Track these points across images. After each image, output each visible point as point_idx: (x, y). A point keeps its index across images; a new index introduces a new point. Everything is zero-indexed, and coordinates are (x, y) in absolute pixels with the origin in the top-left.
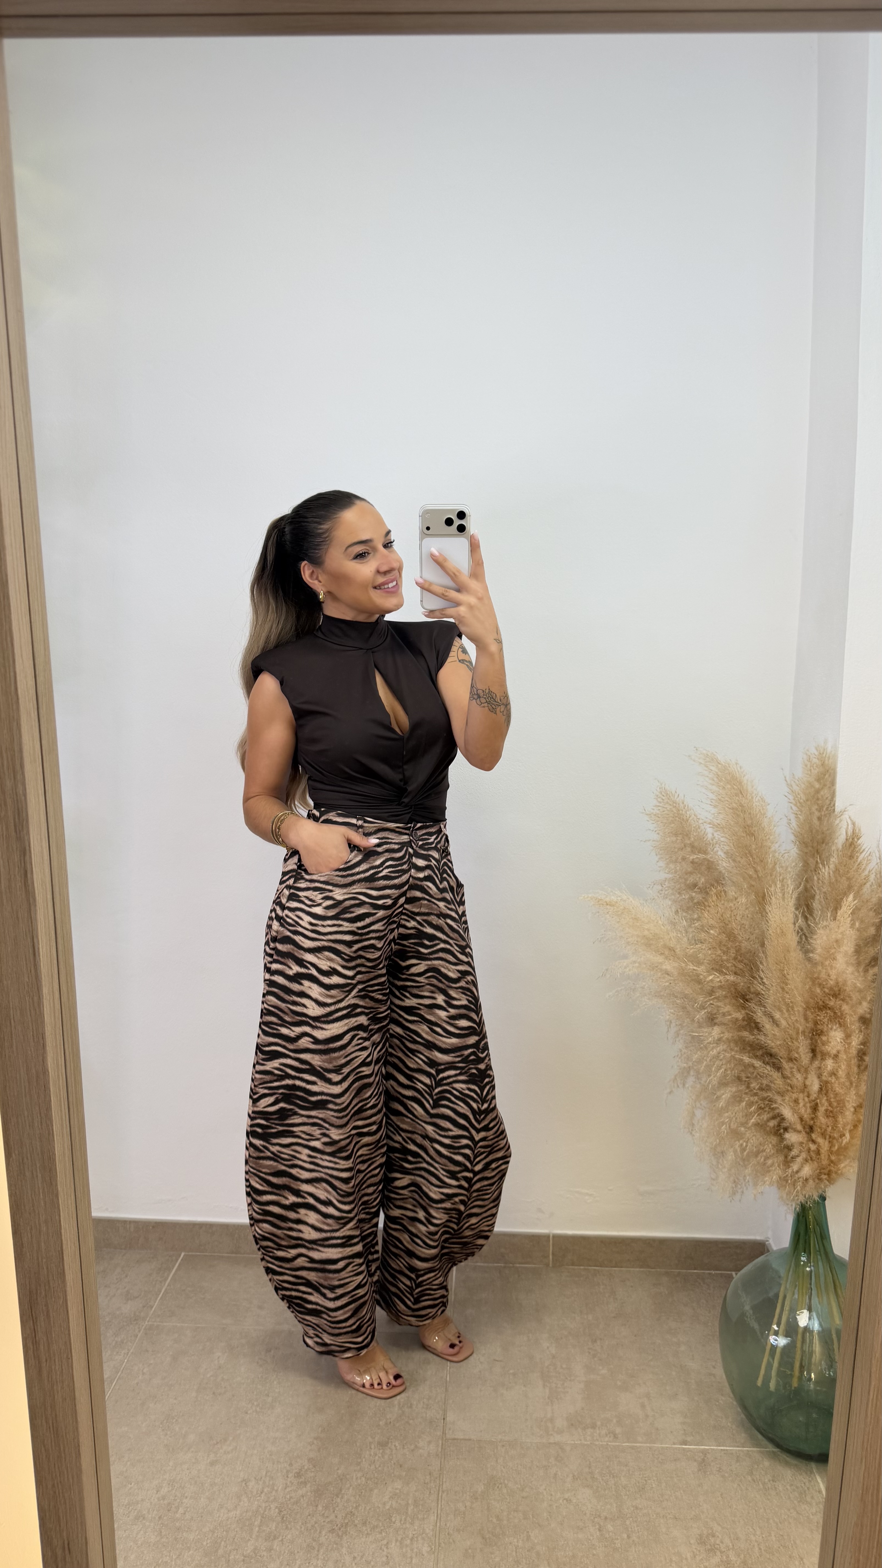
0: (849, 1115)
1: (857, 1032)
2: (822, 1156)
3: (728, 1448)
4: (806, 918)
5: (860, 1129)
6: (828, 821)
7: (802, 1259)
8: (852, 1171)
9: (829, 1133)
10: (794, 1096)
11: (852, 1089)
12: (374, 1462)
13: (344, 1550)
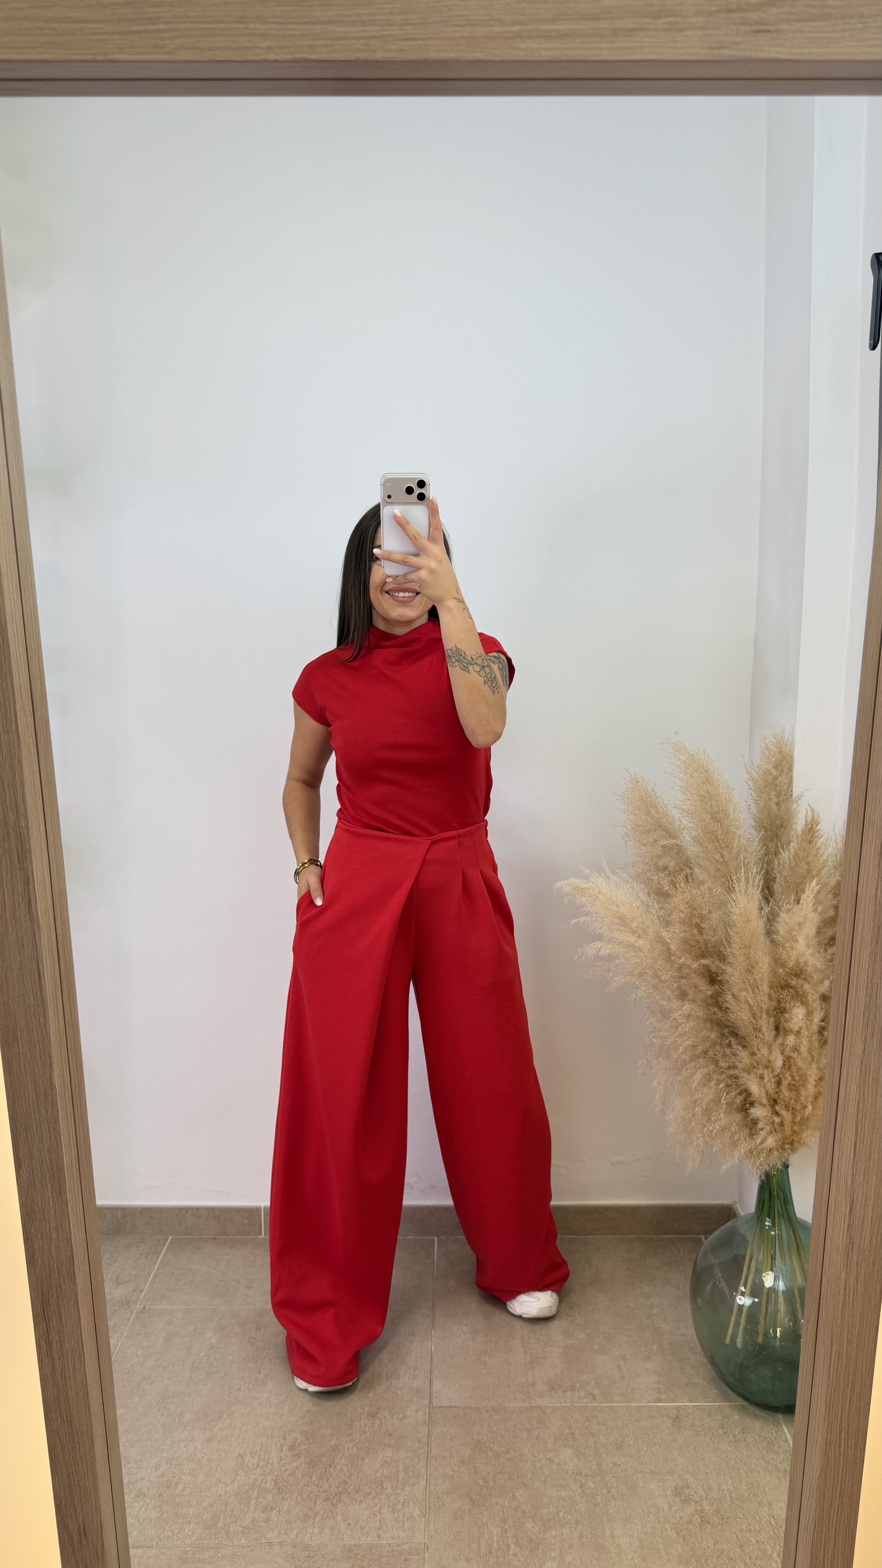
0: (810, 1088)
1: (818, 1009)
2: (786, 1127)
3: (699, 1404)
5: (821, 1100)
6: (786, 806)
7: (767, 1223)
8: (814, 1140)
9: (792, 1105)
10: (760, 1072)
11: (814, 1063)
12: (365, 1432)
13: (339, 1518)
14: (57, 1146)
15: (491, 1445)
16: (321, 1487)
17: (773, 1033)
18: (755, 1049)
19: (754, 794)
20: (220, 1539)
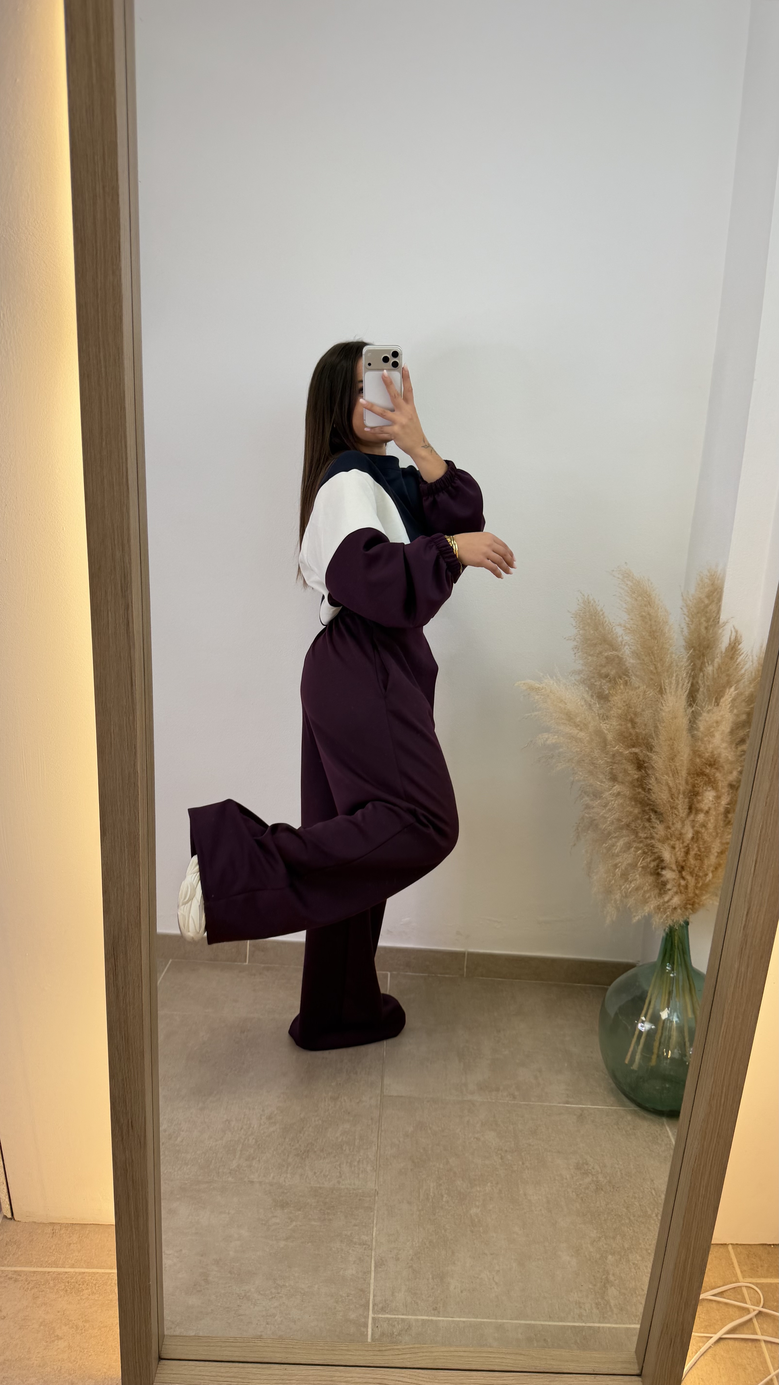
0: (713, 859)
1: (726, 795)
2: (690, 890)
3: (600, 1107)
6: (713, 630)
7: (667, 968)
9: (696, 872)
10: (672, 843)
11: (718, 839)
13: (307, 1168)
16: (293, 1146)
17: (687, 811)
18: (670, 823)
19: (687, 619)
20: (212, 1176)
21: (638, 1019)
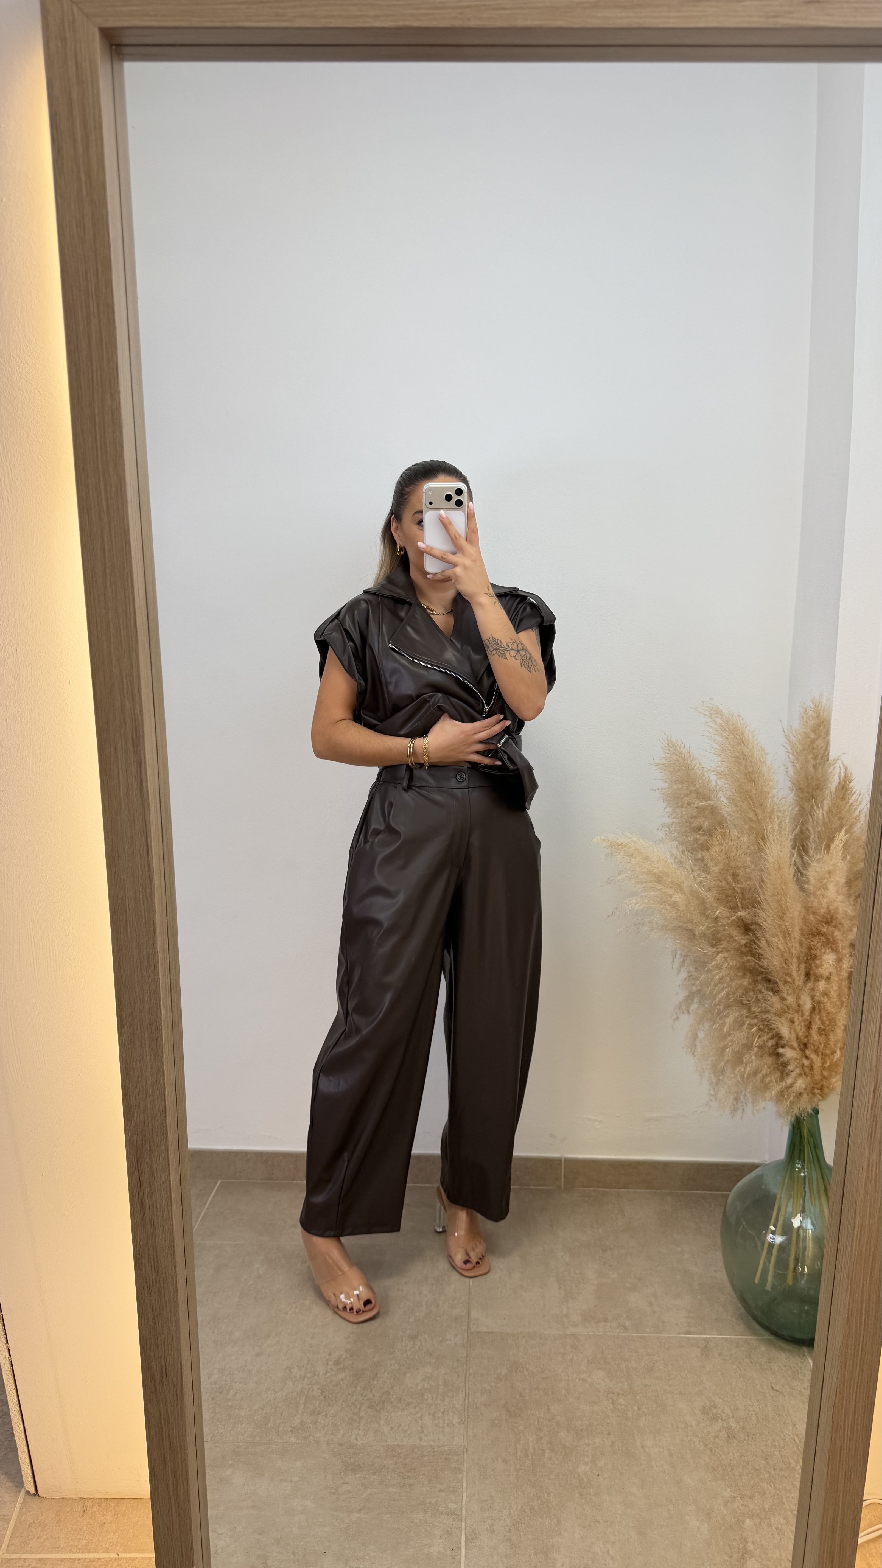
0: (839, 1032)
1: (848, 956)
2: (815, 1071)
3: (728, 1337)
4: (802, 857)
6: (822, 768)
7: (797, 1166)
9: (821, 1050)
10: (790, 1016)
11: (843, 1009)
12: (406, 1351)
13: (382, 1422)
14: (157, 1008)
15: (527, 1366)
16: (366, 1396)
17: (804, 977)
18: (786, 994)
19: (791, 757)
20: (271, 1436)
21: (767, 1228)
